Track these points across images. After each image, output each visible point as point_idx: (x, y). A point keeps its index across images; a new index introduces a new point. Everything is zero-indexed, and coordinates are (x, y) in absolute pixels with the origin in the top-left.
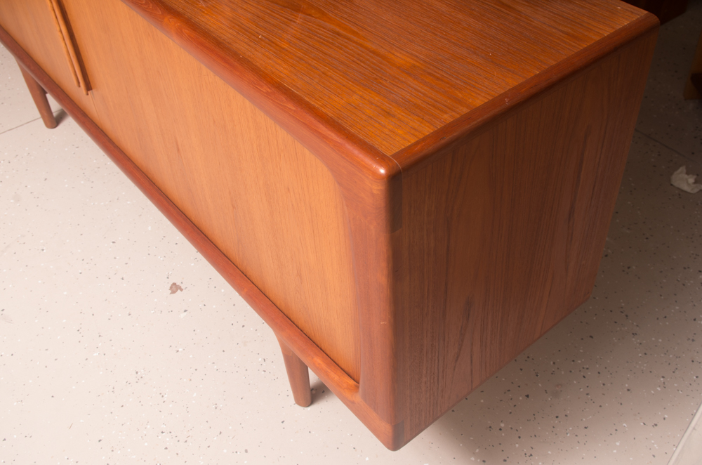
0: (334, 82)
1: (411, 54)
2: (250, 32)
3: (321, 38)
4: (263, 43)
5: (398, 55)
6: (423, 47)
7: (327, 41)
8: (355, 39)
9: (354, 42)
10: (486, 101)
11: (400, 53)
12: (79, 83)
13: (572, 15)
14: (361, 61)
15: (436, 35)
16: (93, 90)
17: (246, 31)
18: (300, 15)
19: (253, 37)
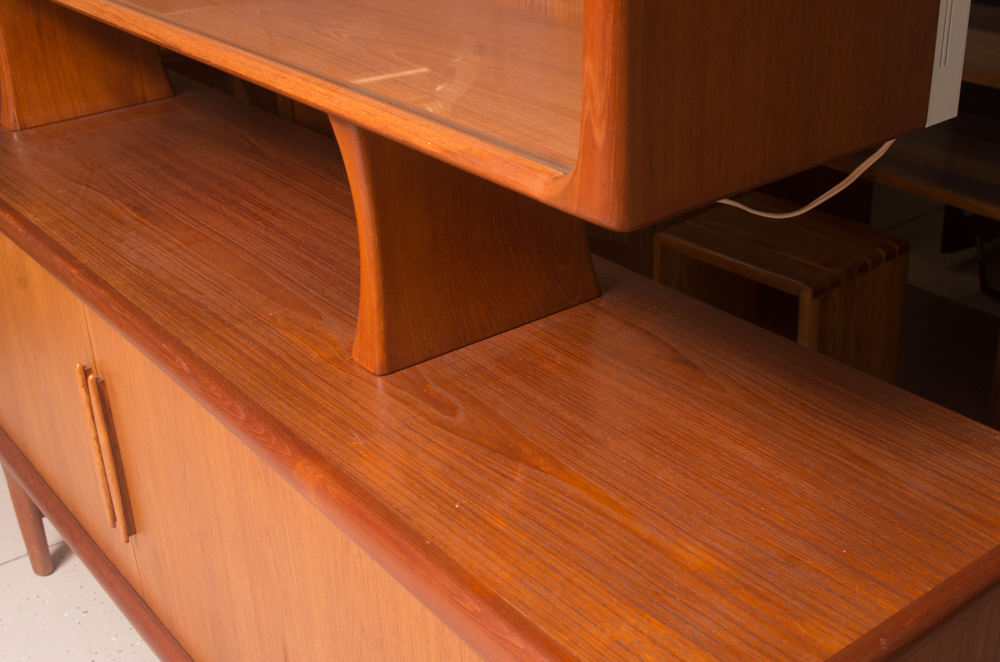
0: (587, 597)
1: (711, 547)
2: (440, 497)
3: (559, 512)
4: (462, 517)
5: (690, 548)
6: (730, 535)
7: (569, 518)
8: (616, 515)
9: (615, 521)
10: (849, 642)
11: (693, 545)
12: (114, 519)
13: (971, 480)
14: (629, 558)
15: (749, 511)
16: (138, 534)
17: (434, 493)
18: (521, 467)
19: (445, 506)
